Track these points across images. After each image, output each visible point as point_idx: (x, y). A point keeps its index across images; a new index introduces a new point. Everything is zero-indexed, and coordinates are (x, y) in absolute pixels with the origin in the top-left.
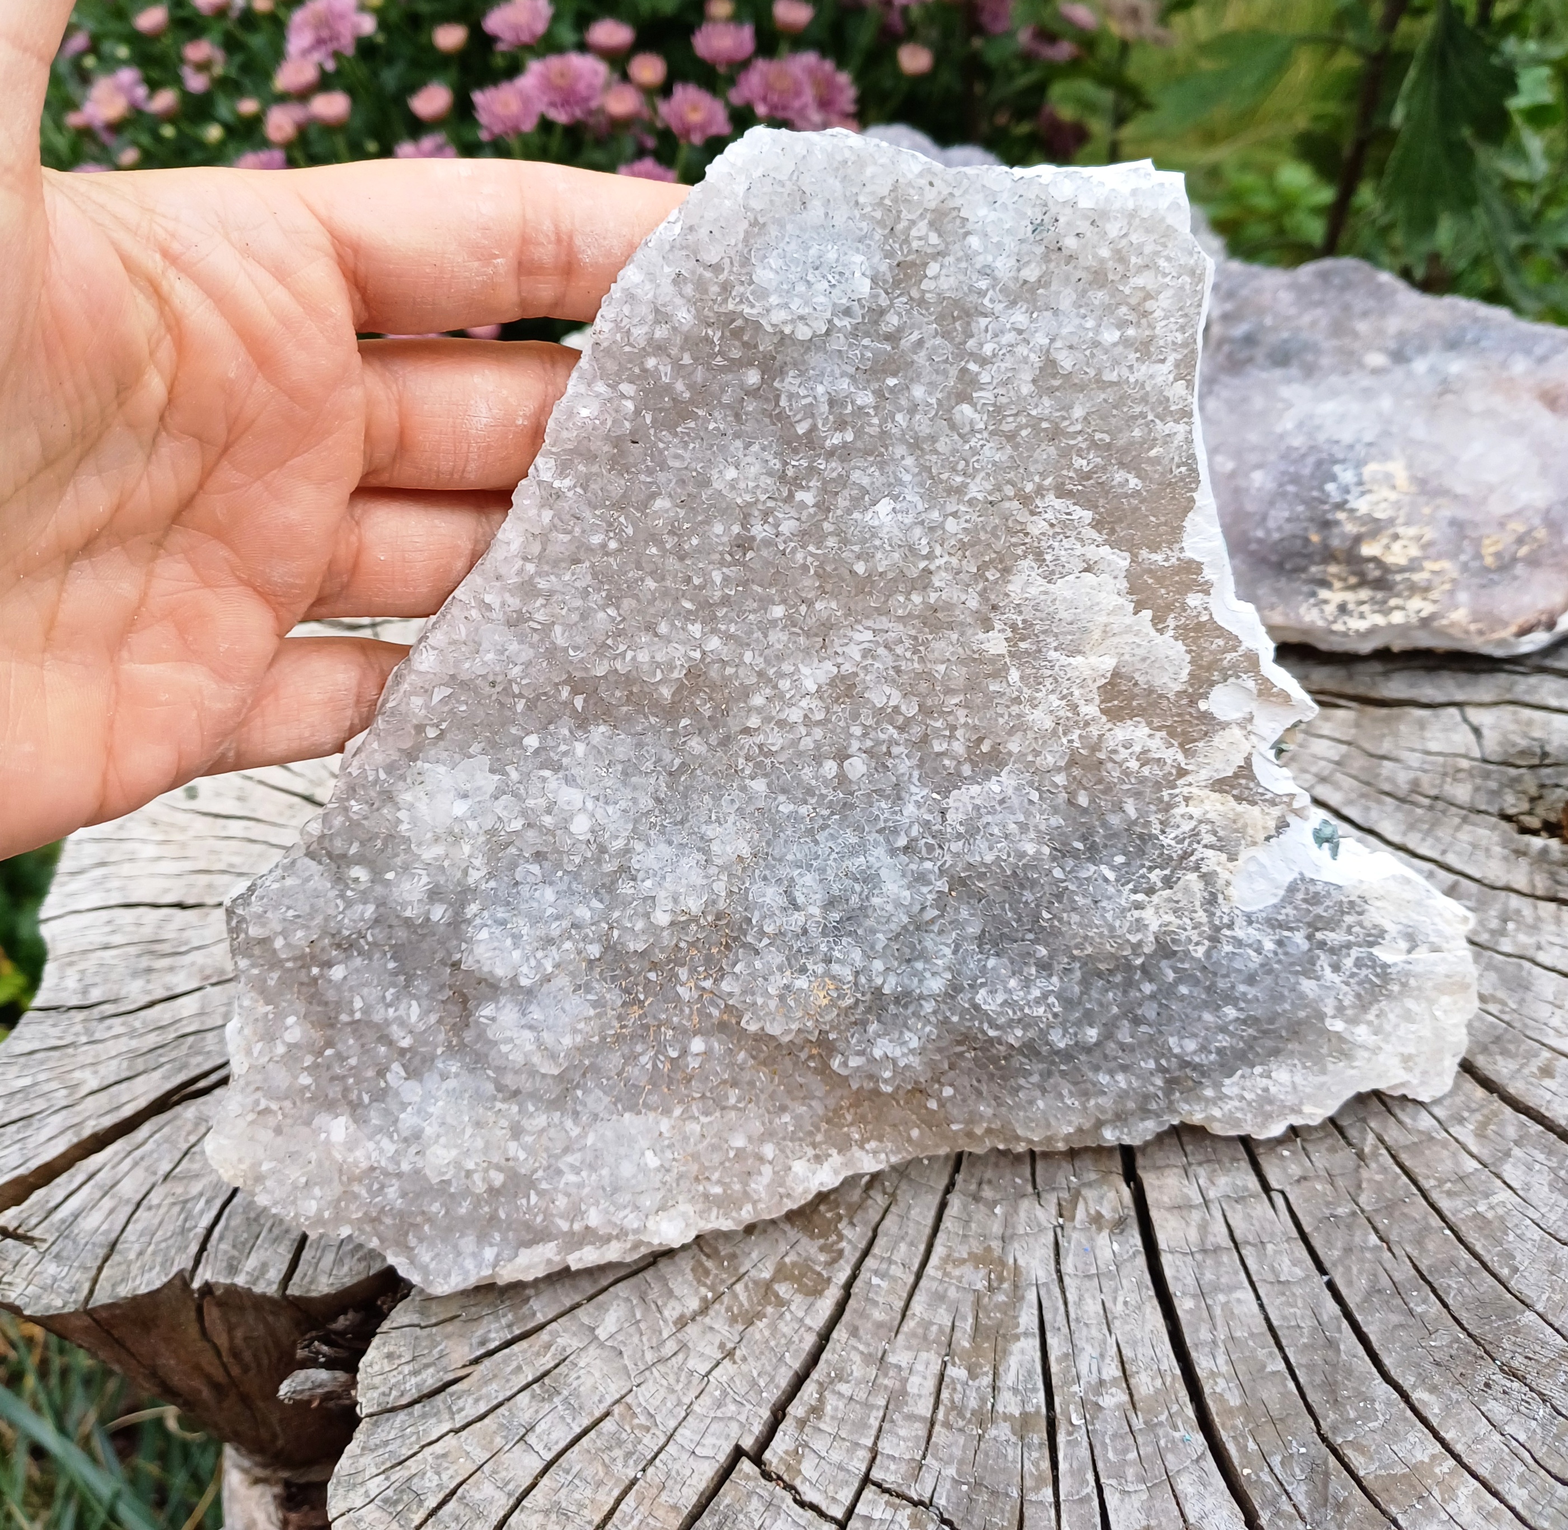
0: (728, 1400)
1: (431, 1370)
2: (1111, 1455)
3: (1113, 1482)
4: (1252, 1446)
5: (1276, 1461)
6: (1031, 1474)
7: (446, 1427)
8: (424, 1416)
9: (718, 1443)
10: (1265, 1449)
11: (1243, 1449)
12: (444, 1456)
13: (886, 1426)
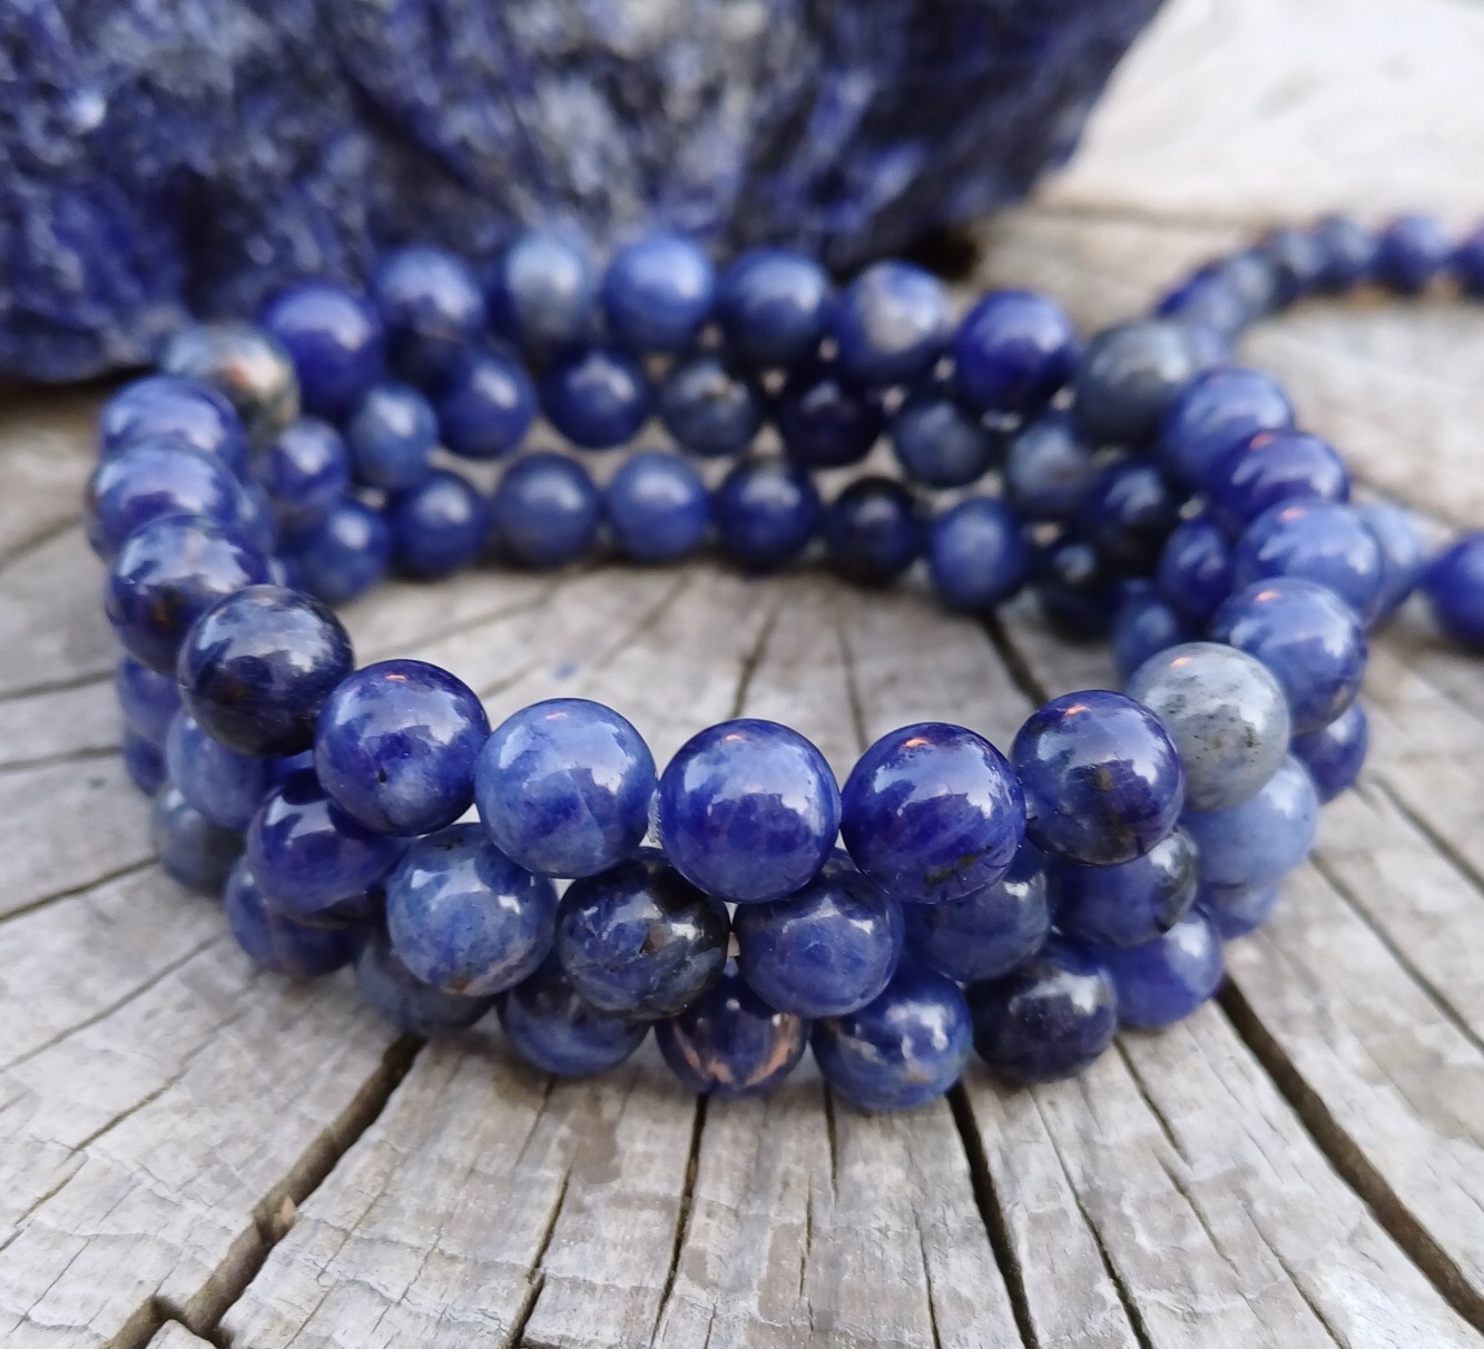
0: (136, 1196)
2: (1143, 1239)
3: (1165, 1298)
9: (101, 1294)
13: (567, 1222)
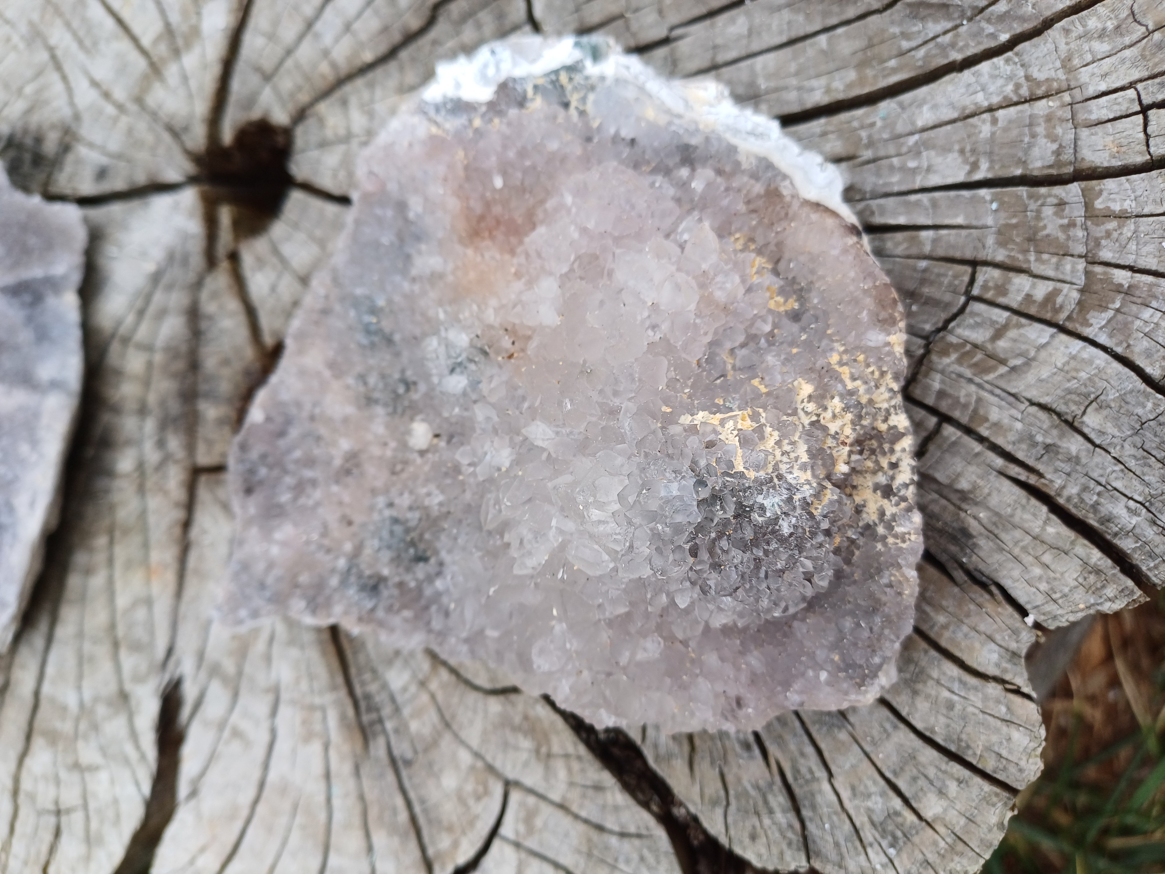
1: (770, 798)
4: (893, 63)
5: (905, 45)
6: (907, 248)
7: (826, 787)
8: (814, 807)
10: (894, 52)
11: (894, 71)
12: (853, 789)
